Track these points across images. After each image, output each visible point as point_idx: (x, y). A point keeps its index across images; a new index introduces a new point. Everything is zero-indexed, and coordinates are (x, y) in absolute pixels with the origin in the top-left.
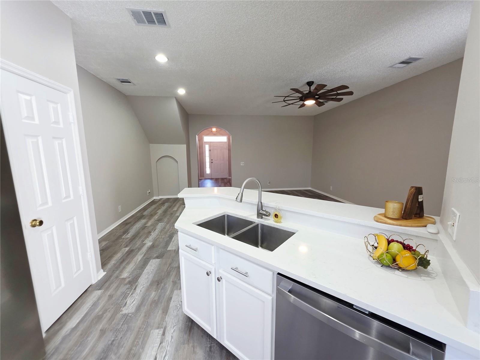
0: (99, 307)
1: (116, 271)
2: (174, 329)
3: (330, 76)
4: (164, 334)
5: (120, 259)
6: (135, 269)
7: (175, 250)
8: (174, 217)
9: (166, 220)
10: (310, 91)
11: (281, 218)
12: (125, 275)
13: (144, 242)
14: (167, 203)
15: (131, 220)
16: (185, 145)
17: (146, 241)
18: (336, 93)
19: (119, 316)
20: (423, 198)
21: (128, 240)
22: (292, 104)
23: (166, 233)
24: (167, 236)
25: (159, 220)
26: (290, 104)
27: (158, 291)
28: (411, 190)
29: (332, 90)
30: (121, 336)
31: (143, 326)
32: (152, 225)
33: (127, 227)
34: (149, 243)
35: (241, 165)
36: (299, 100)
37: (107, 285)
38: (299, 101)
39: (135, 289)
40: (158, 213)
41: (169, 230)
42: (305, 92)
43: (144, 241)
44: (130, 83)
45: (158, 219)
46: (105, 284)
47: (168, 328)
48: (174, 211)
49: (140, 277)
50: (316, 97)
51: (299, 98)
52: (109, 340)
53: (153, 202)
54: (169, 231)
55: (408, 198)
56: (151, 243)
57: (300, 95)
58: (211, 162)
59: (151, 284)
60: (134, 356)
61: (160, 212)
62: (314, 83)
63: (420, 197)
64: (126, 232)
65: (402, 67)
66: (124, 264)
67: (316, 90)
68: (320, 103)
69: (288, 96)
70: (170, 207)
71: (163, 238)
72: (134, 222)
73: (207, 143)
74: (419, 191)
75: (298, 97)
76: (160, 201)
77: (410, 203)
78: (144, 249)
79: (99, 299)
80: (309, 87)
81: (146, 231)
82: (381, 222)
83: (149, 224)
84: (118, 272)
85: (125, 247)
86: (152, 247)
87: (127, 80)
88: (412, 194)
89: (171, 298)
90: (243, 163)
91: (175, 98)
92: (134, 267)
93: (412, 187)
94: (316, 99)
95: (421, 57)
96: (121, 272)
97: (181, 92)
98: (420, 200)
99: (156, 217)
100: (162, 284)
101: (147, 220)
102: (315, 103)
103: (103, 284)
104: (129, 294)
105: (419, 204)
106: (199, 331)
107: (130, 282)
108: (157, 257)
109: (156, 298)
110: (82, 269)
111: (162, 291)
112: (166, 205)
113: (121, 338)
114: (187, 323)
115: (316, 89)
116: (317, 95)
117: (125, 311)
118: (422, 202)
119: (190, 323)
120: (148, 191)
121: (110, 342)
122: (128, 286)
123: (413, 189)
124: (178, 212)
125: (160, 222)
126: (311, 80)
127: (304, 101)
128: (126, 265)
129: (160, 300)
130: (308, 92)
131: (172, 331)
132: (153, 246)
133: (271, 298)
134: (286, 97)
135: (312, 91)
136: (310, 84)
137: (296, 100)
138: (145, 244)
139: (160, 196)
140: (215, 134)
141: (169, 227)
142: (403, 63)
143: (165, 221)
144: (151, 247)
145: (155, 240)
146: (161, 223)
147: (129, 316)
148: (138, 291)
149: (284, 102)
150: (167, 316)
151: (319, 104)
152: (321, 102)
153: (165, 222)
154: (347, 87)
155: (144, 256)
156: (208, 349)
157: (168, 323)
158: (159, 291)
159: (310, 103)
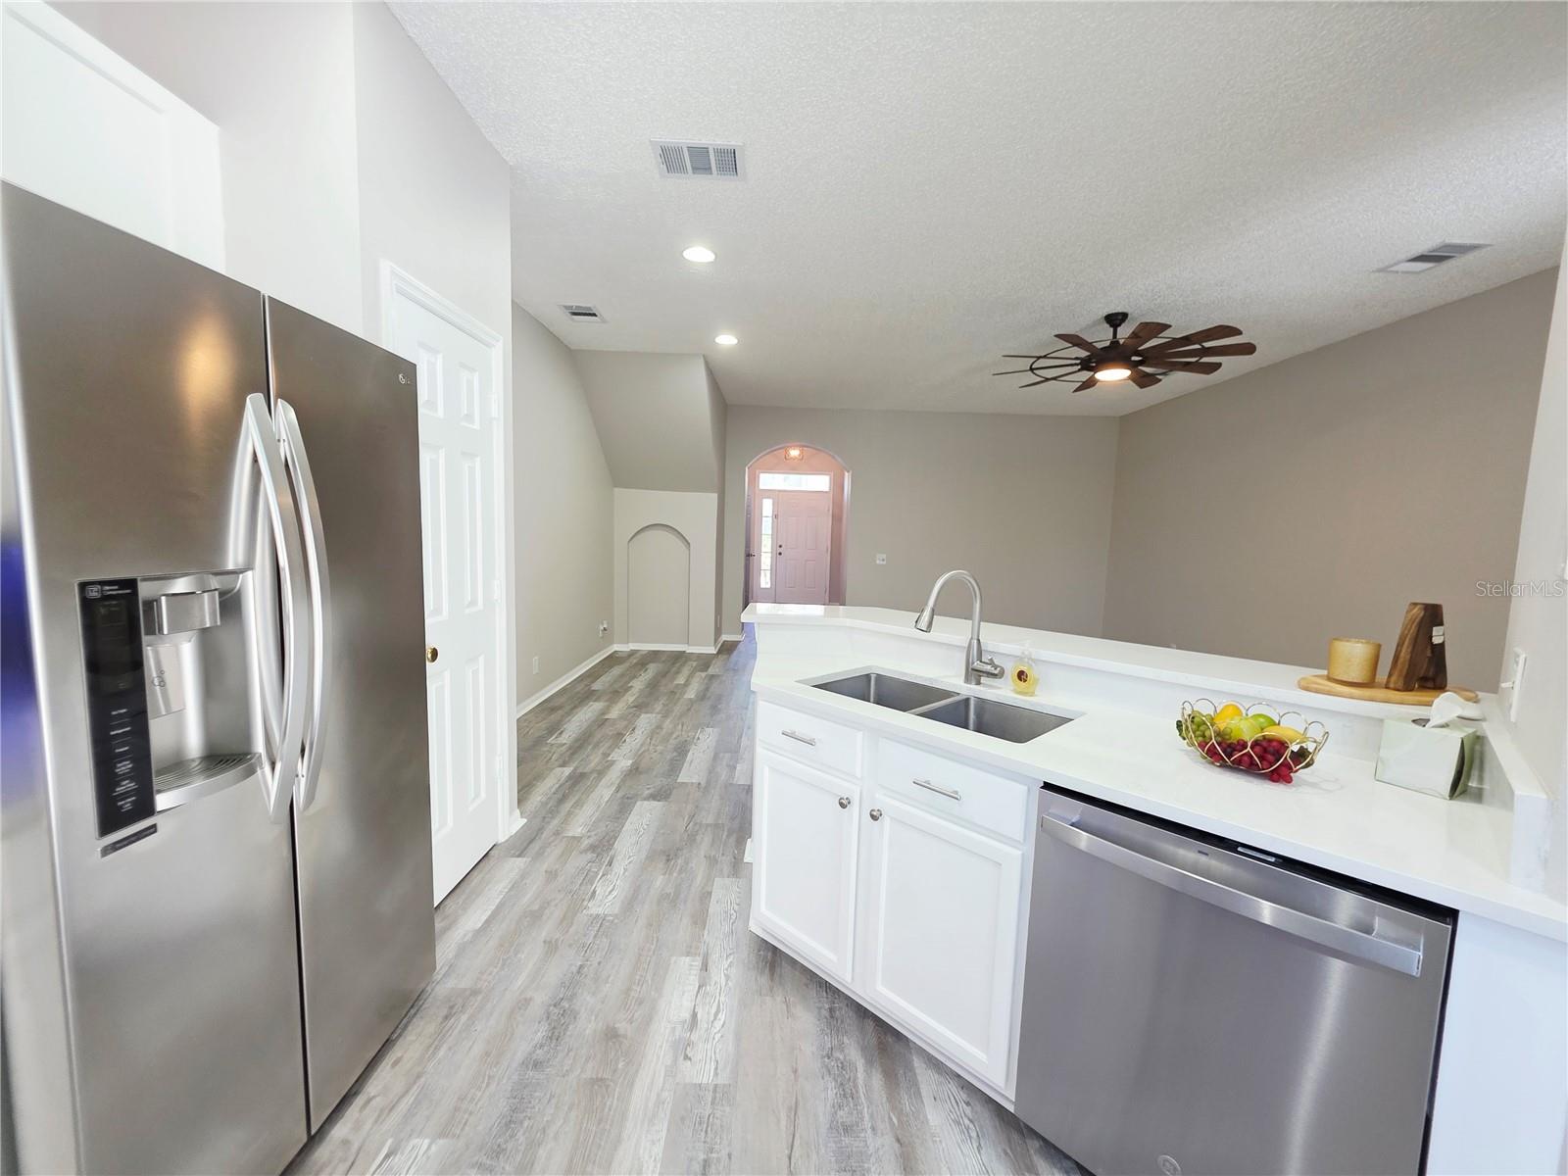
0: (528, 896)
1: (553, 818)
2: (729, 961)
3: (1181, 299)
4: (705, 967)
5: (554, 793)
6: (599, 820)
7: (699, 784)
8: (682, 700)
9: (658, 707)
10: (1115, 343)
11: (1036, 681)
12: (576, 829)
13: (609, 758)
14: (653, 662)
15: (562, 700)
16: (715, 496)
17: (614, 756)
18: (1197, 346)
19: (582, 917)
20: (1444, 634)
21: (564, 748)
22: (1055, 379)
23: (666, 740)
24: (669, 746)
25: (640, 707)
26: (1047, 380)
27: (671, 874)
28: (1411, 610)
29: (1187, 340)
30: (598, 960)
31: (648, 945)
32: (622, 717)
33: (554, 717)
34: (622, 760)
35: (878, 562)
36: (1079, 367)
37: (537, 848)
38: (1079, 370)
39: (610, 864)
40: (632, 687)
41: (672, 733)
42: (1099, 346)
43: (609, 755)
44: (595, 315)
45: (636, 704)
46: (531, 846)
47: (714, 957)
48: (678, 685)
49: (617, 837)
50: (1134, 358)
51: (1078, 362)
52: (571, 965)
53: (613, 660)
54: (674, 736)
55: (1403, 633)
56: (631, 762)
57: (1083, 354)
58: (778, 554)
59: (651, 857)
60: (640, 1004)
61: (638, 685)
62: (1129, 317)
63: (1436, 631)
64: (555, 729)
65: (1418, 270)
66: (568, 805)
67: (1134, 340)
68: (1144, 376)
69: (1045, 357)
70: (664, 674)
71: (661, 753)
72: (573, 705)
73: (769, 493)
74: (1433, 615)
75: (1077, 358)
76: (632, 658)
77: (1408, 647)
78: (614, 775)
79: (523, 876)
80: (1112, 329)
81: (609, 730)
82: (1317, 691)
83: (614, 714)
84: (555, 822)
85: (564, 765)
86: (635, 771)
87: (590, 308)
88: (1413, 623)
89: (710, 893)
90: (884, 556)
91: (704, 356)
92: (597, 814)
93: (1415, 604)
94: (1133, 366)
95: (1481, 242)
96: (565, 821)
97: (726, 340)
98: (1436, 640)
99: (630, 698)
100: (679, 861)
101: (606, 704)
102: (1130, 378)
103: (525, 844)
104: (597, 873)
105: (1432, 652)
106: (797, 973)
107: (593, 848)
108: (653, 797)
109: (670, 890)
110: (483, 795)
111: (683, 875)
112: (652, 669)
113: (599, 963)
114: (762, 953)
115: (1135, 335)
116: (1138, 354)
117: (595, 908)
118: (1442, 645)
119: (770, 954)
120: (603, 624)
121: (574, 969)
122: (590, 856)
123: (1415, 610)
124: (691, 687)
125: (644, 710)
126: (1119, 309)
127: (1095, 370)
128: (575, 808)
129: (682, 896)
130: (1108, 343)
131: (726, 964)
132: (637, 768)
133: (1020, 853)
134: (1039, 358)
135: (1121, 342)
136: (1115, 320)
137: (1070, 368)
138: (613, 762)
139: (630, 644)
140: (794, 468)
141: (671, 726)
142: (1422, 258)
143: (657, 711)
144: (631, 771)
145: (639, 757)
146: (649, 715)
147: (609, 921)
148: (619, 867)
149: (1030, 372)
150: (706, 932)
151: (1143, 381)
152: (1147, 375)
153: (658, 713)
154: (1235, 332)
155: (617, 790)
156: (825, 1013)
157: (711, 945)
158: (675, 874)
159: (1114, 376)
